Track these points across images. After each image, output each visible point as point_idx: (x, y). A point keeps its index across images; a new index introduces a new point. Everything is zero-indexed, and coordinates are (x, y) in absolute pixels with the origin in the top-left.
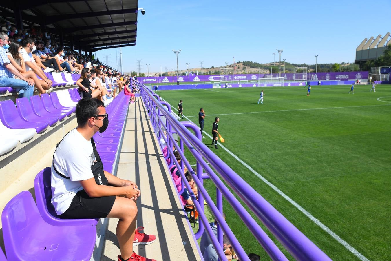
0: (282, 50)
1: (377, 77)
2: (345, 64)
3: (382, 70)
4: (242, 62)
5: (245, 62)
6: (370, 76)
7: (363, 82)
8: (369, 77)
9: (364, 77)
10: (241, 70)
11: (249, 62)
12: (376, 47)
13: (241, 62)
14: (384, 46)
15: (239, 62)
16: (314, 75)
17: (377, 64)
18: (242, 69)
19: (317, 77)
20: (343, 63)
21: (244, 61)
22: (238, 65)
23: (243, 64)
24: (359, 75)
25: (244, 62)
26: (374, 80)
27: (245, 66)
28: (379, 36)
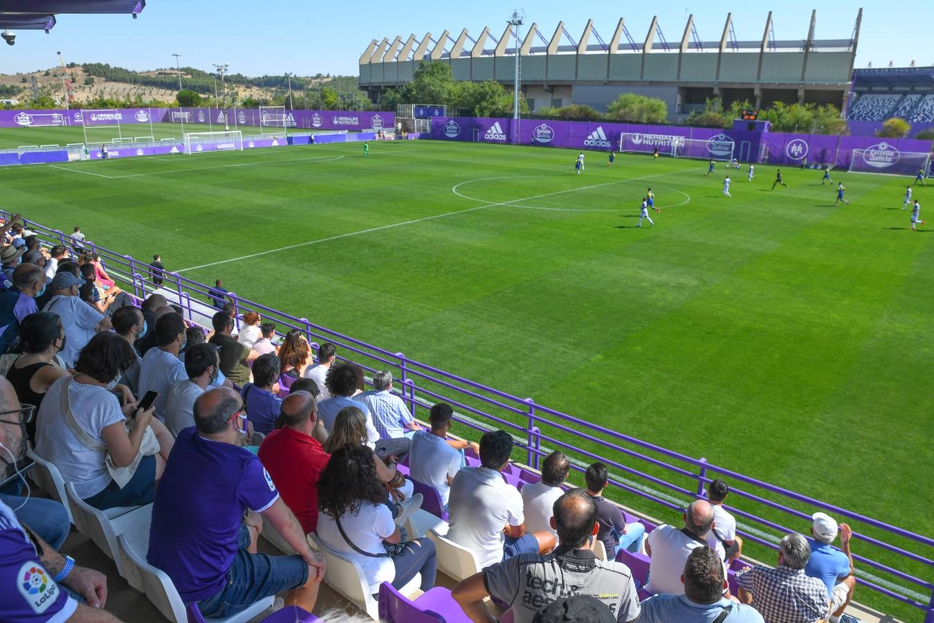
0: (226, 66)
1: (409, 123)
2: (324, 77)
3: (417, 110)
4: (82, 64)
5: (90, 65)
6: (398, 122)
7: (389, 135)
8: (397, 124)
9: (388, 125)
10: (80, 87)
11: (99, 65)
12: (395, 60)
13: (78, 65)
14: (408, 60)
15: (72, 65)
16: (288, 115)
17: (407, 99)
18: (84, 82)
19: (293, 120)
20: (319, 76)
21: (87, 63)
22: (69, 71)
23: (85, 71)
24: (377, 120)
25: (85, 65)
26: (406, 129)
27: (90, 75)
28: (398, 39)
